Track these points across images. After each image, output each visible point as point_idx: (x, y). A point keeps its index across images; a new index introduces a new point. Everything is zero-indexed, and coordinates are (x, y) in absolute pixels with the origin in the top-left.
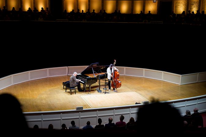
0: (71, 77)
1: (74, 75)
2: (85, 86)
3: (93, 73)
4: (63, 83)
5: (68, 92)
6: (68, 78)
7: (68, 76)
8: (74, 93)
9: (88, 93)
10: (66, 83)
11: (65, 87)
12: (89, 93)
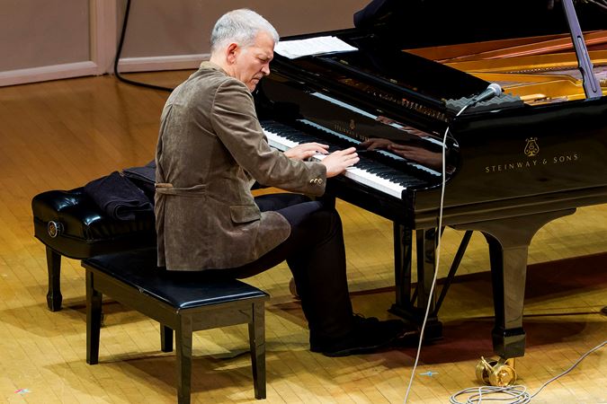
0: (181, 97)
1: (218, 59)
2: (427, 257)
3: (563, 28)
4: (46, 202)
5: (135, 364)
6: (130, 126)
7: (120, 77)
8: (234, 379)
9: (485, 379)
10: (87, 198)
11: (73, 270)
12: (502, 370)
